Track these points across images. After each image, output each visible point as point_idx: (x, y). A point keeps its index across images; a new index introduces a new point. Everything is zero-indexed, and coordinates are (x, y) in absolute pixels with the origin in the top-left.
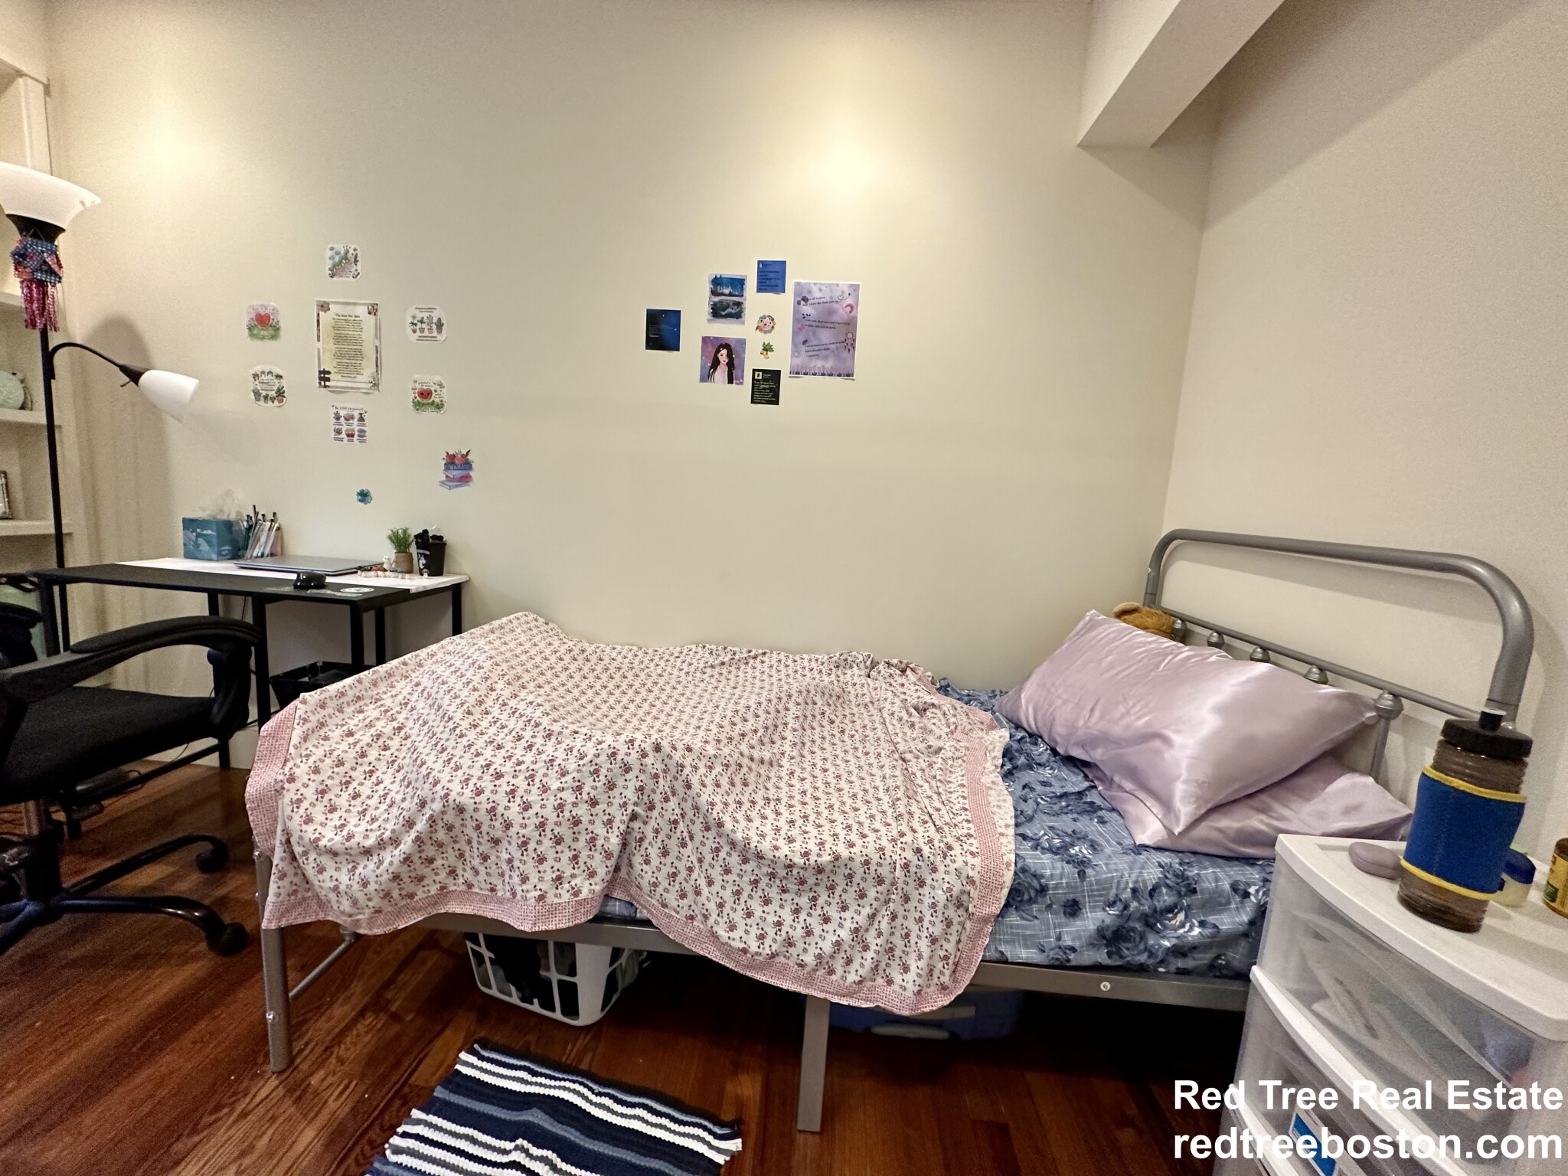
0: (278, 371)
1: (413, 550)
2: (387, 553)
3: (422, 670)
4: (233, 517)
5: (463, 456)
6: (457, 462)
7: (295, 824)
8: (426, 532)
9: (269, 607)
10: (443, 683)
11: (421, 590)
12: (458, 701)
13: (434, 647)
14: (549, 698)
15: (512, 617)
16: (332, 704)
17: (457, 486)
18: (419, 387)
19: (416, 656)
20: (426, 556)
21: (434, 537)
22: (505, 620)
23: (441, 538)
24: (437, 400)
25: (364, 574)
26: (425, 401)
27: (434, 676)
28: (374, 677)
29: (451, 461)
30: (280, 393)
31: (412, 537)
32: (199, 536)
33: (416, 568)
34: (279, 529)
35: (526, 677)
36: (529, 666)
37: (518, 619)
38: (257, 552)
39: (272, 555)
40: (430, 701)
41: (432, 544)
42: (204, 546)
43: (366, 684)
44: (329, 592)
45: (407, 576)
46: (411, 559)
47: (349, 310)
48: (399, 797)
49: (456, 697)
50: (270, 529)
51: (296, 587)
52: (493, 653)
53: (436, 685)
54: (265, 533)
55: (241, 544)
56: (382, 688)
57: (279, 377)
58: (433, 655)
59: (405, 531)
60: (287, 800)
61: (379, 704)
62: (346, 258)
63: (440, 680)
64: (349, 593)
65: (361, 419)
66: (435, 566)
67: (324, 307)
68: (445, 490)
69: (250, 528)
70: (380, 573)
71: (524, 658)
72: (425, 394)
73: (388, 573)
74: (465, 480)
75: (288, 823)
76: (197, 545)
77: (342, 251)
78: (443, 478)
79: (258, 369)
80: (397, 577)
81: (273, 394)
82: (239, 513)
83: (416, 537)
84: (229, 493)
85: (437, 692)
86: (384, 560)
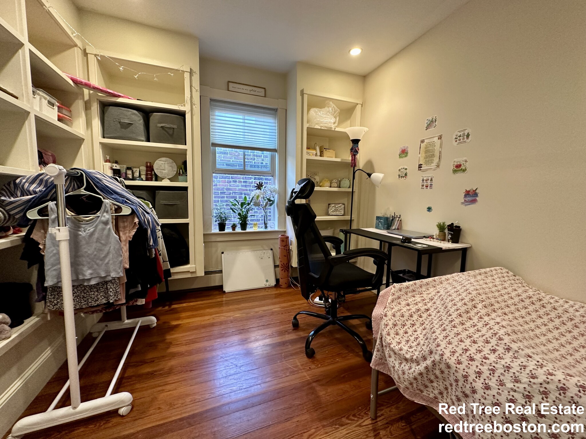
0: (406, 167)
1: (446, 231)
2: (436, 232)
3: (441, 285)
4: (389, 216)
5: (474, 191)
6: (470, 193)
7: (384, 333)
8: (452, 224)
9: (393, 247)
10: (450, 296)
11: (447, 249)
12: (455, 307)
13: (449, 276)
14: (511, 323)
15: (492, 269)
16: (404, 291)
17: (469, 204)
18: (456, 163)
19: (440, 278)
20: (451, 234)
21: (456, 226)
22: (488, 269)
23: (459, 227)
24: (464, 168)
25: (425, 239)
26: (458, 169)
27: (446, 291)
28: (421, 283)
29: (467, 193)
30: (406, 174)
31: (446, 226)
32: (379, 222)
33: (447, 238)
34: (401, 220)
35: (497, 306)
36: (499, 299)
37: (496, 270)
38: (393, 228)
39: (398, 229)
40: (442, 302)
41: (455, 229)
42: (380, 225)
43: (418, 286)
44: (412, 245)
45: (442, 242)
46: (445, 235)
47: (432, 140)
48: (422, 342)
49: (455, 305)
50: (398, 221)
51: (402, 242)
52: (478, 287)
53: (446, 295)
54: (396, 222)
55: (390, 225)
56: (424, 289)
57: (406, 169)
58: (447, 280)
59: (444, 223)
60: (383, 323)
61: (421, 295)
62: (432, 121)
63: (448, 294)
64: (419, 246)
65: (431, 180)
66: (455, 239)
67: (423, 141)
68: (463, 206)
69: (392, 220)
70: (432, 239)
71: (497, 294)
72: (458, 166)
73: (435, 240)
74: (474, 201)
75: (382, 332)
76: (379, 224)
77: (431, 120)
78: (463, 201)
79: (400, 168)
80: (438, 242)
81: (404, 175)
82: (390, 215)
83: (448, 226)
84: (388, 208)
85: (446, 299)
86: (434, 234)
